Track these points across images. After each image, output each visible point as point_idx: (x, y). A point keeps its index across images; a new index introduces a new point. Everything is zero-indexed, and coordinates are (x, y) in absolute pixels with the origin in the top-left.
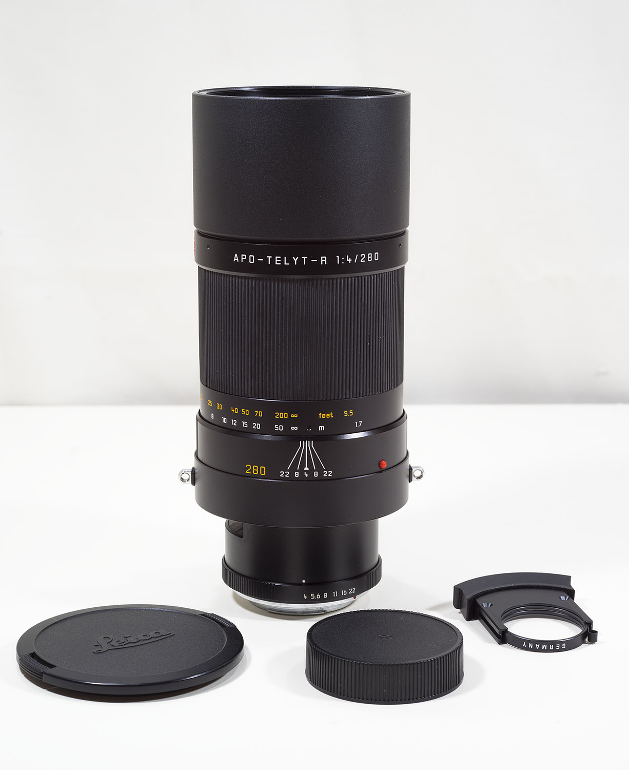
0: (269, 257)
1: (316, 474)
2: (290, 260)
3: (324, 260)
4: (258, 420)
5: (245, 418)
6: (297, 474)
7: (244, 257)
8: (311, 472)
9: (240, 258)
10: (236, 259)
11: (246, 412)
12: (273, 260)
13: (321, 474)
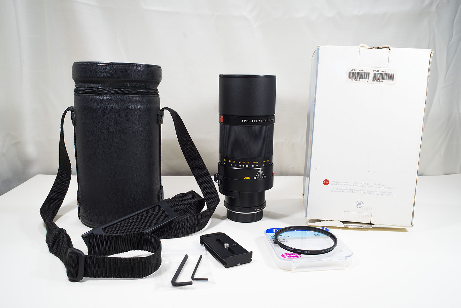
0: (252, 120)
1: (262, 177)
2: (258, 121)
3: (265, 121)
4: (247, 164)
5: (244, 164)
6: (258, 178)
7: (245, 121)
8: (261, 177)
9: (244, 121)
10: (242, 121)
11: (244, 163)
12: (253, 121)
13: (263, 177)
